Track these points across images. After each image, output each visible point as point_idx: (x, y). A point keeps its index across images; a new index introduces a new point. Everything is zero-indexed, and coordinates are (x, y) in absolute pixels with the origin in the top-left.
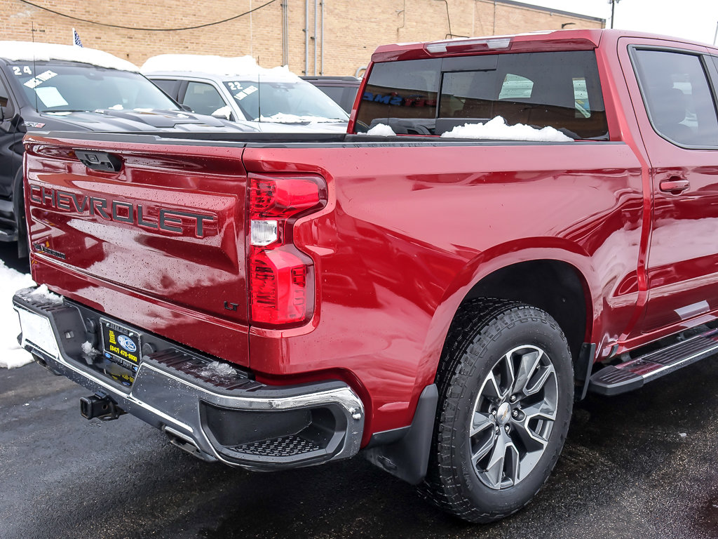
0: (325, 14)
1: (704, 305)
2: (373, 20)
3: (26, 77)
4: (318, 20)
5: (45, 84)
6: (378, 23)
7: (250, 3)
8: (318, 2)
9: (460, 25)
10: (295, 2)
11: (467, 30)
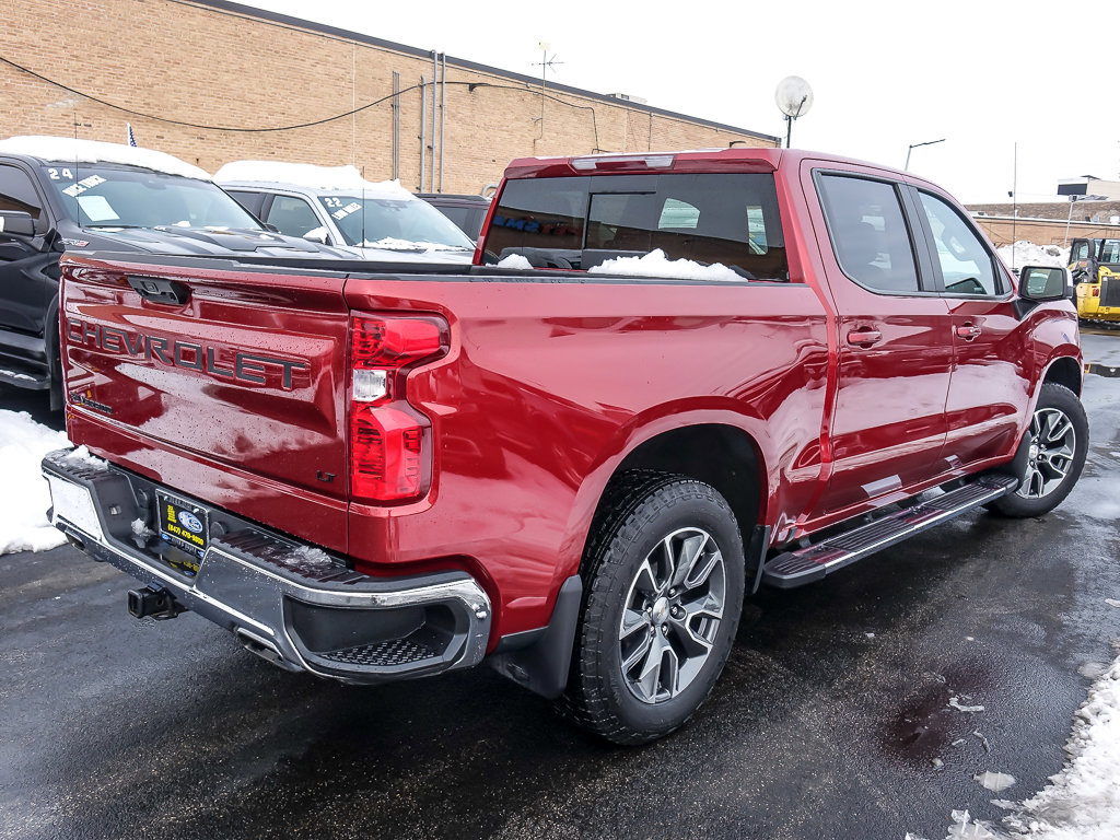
0: (445, 118)
1: (895, 480)
2: (504, 128)
3: (67, 182)
4: (437, 126)
5: (90, 192)
6: (511, 133)
7: (353, 102)
8: (437, 104)
9: (609, 139)
10: (409, 101)
11: (617, 145)
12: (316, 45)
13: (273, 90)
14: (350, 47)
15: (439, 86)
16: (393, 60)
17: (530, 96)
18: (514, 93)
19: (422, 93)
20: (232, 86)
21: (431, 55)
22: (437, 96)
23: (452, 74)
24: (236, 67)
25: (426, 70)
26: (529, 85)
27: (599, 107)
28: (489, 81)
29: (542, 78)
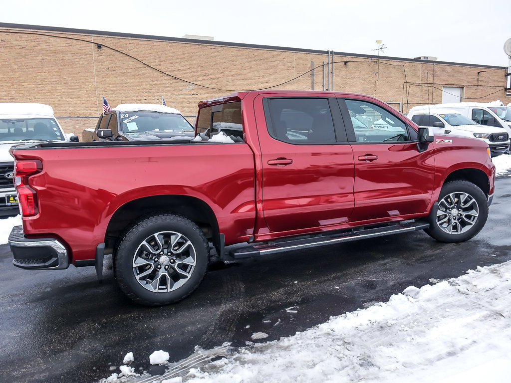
0: (334, 77)
2: (361, 78)
4: (330, 80)
5: (132, 121)
6: (364, 80)
7: (295, 75)
8: (330, 72)
9: (412, 77)
10: (318, 72)
11: (417, 79)
12: (280, 55)
13: (263, 74)
14: (294, 53)
15: (331, 64)
16: (311, 57)
17: (373, 63)
18: (365, 63)
19: (323, 68)
20: (248, 75)
21: (327, 52)
22: (330, 68)
23: (337, 59)
24: (248, 68)
25: (325, 59)
26: (372, 59)
27: (407, 64)
28: (354, 60)
29: (377, 55)
